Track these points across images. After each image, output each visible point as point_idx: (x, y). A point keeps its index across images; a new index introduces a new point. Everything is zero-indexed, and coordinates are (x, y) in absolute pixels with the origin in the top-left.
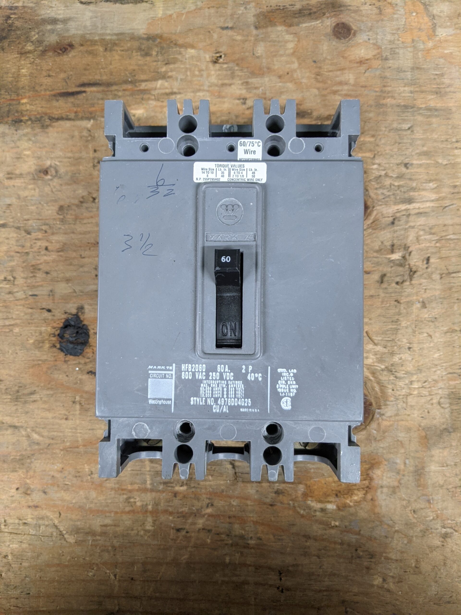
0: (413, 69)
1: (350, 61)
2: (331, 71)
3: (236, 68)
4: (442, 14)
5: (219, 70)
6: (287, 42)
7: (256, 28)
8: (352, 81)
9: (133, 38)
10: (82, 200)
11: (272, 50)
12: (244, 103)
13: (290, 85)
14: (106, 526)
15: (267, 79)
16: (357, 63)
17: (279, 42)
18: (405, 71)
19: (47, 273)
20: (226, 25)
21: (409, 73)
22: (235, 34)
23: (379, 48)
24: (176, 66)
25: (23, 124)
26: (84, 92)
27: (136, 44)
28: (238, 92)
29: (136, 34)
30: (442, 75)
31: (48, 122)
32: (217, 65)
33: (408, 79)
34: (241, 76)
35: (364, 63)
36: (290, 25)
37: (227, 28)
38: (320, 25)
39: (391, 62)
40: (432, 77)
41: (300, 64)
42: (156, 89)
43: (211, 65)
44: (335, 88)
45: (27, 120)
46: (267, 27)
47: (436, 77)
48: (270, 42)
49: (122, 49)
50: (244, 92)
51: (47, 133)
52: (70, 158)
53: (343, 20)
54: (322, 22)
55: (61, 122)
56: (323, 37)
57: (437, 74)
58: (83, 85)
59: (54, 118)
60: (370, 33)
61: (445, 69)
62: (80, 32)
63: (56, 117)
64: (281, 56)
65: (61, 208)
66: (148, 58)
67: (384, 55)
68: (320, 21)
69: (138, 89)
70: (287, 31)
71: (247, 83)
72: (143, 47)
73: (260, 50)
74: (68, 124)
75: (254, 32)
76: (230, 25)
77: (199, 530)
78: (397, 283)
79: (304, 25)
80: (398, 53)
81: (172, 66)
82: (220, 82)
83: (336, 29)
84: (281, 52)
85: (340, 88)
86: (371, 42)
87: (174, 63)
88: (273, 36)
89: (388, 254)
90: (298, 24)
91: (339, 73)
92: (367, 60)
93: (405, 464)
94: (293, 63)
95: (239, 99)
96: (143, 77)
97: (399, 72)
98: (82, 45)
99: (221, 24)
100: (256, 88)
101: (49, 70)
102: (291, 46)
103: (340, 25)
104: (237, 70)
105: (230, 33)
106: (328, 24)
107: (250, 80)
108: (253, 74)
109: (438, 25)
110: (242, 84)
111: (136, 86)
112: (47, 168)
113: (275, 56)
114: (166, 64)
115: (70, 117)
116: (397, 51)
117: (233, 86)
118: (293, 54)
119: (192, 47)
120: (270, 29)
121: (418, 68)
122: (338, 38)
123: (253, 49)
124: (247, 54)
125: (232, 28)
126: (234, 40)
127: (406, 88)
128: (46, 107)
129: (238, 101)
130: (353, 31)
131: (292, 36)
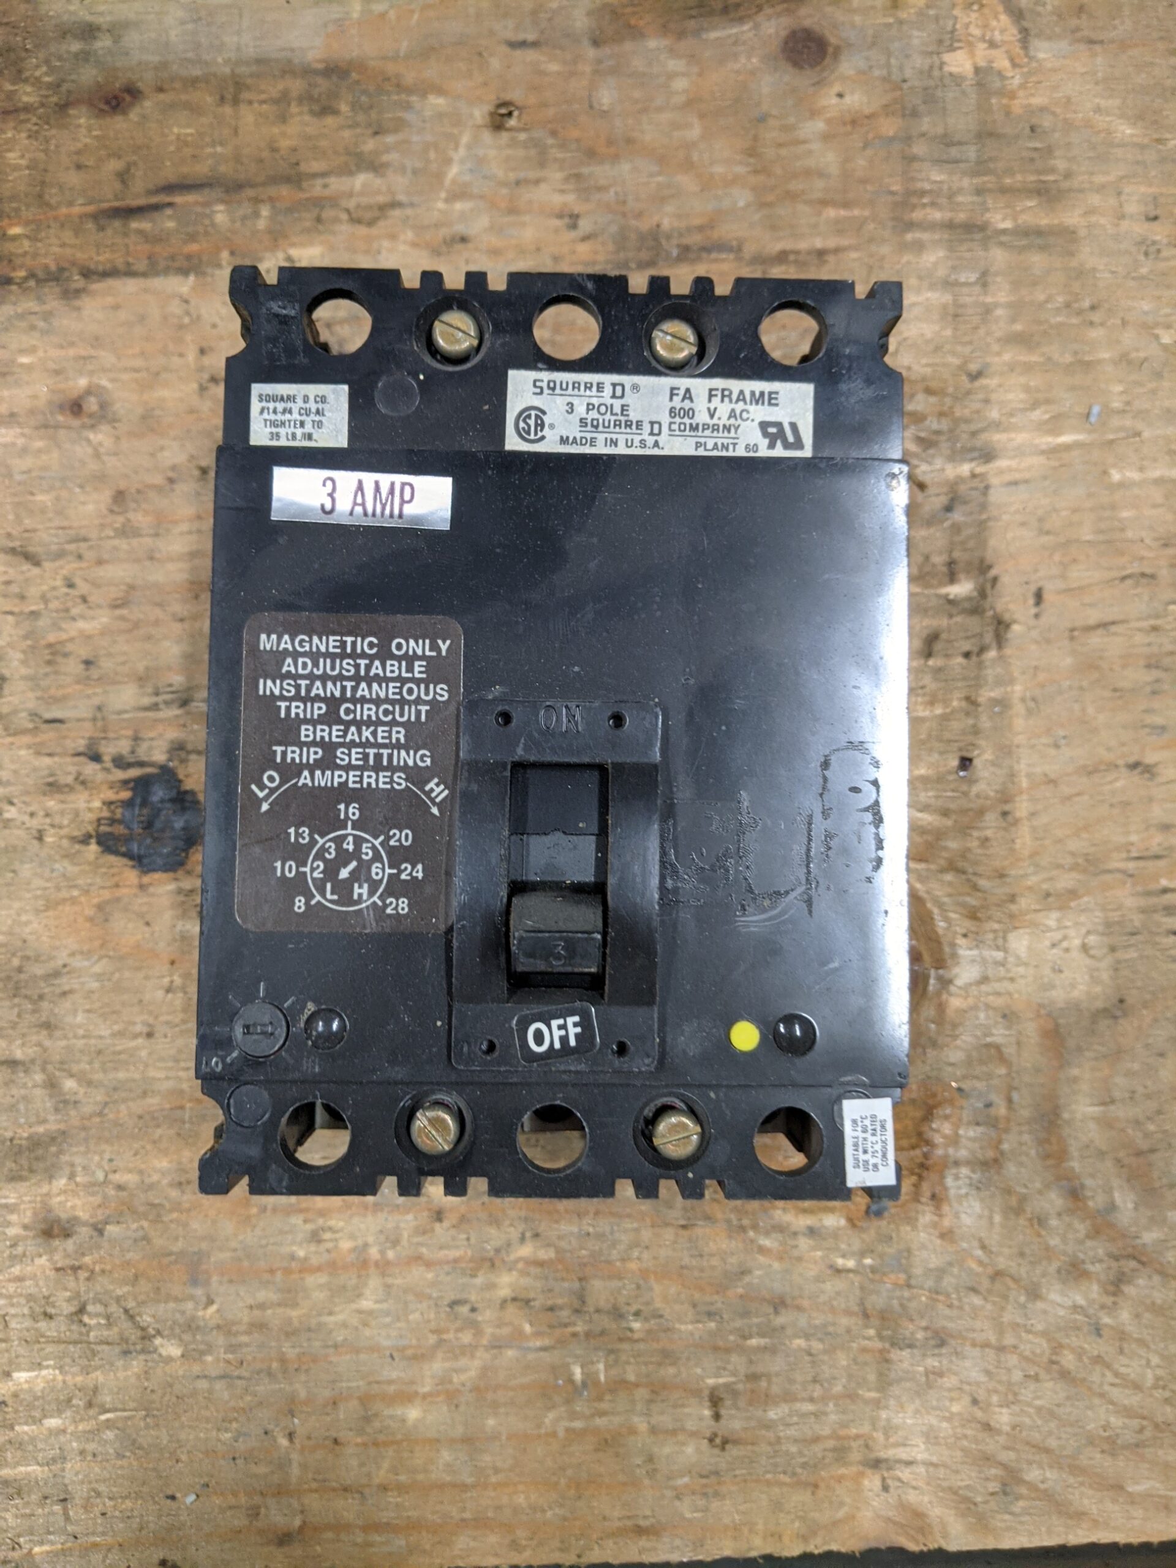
0: (979, 136)
1: (829, 121)
2: (781, 145)
3: (550, 141)
4: (1040, 8)
5: (509, 146)
6: (671, 76)
7: (596, 43)
8: (833, 170)
9: (288, 69)
10: (171, 474)
11: (637, 96)
13: (685, 181)
14: (262, 1306)
15: (625, 167)
16: (846, 124)
17: (653, 76)
18: (960, 143)
19: (88, 663)
20: (521, 37)
21: (970, 147)
22: (542, 58)
23: (896, 87)
24: (400, 136)
25: (14, 288)
26: (170, 205)
27: (296, 86)
28: (558, 199)
29: (296, 61)
30: (1049, 151)
31: (78, 282)
32: (505, 135)
33: (969, 161)
34: (563, 161)
35: (861, 125)
36: (681, 35)
37: (523, 44)
38: (751, 34)
39: (926, 120)
40: (1024, 154)
41: (705, 129)
42: (351, 195)
43: (487, 136)
44: (795, 186)
45: (26, 279)
46: (621, 40)
47: (1035, 155)
48: (630, 76)
49: (263, 97)
50: (570, 198)
51: (79, 309)
52: (136, 370)
53: (807, 23)
54: (755, 28)
55: (111, 282)
56: (758, 65)
57: (1036, 149)
58: (170, 188)
59: (95, 273)
60: (872, 53)
61: (1056, 136)
62: (155, 59)
63: (100, 268)
64: (660, 110)
65: (120, 496)
66: (330, 120)
67: (909, 105)
68: (751, 25)
69: (307, 195)
70: (671, 50)
71: (578, 177)
72: (316, 92)
73: (606, 97)
74: (130, 286)
75: (591, 53)
76: (531, 37)
77: (504, 1302)
78: (967, 655)
79: (713, 35)
80: (943, 100)
81: (390, 139)
82: (512, 176)
83: (791, 45)
84: (659, 102)
85: (805, 185)
86: (877, 73)
87: (396, 131)
88: (638, 63)
89: (942, 584)
90: (697, 33)
92: (868, 117)
93: (1010, 1101)
94: (689, 126)
95: (560, 216)
96: (316, 166)
97: (947, 145)
98: (161, 90)
99: (510, 35)
100: (600, 189)
101: (78, 153)
102: (680, 84)
103: (799, 34)
104: (552, 146)
105: (531, 55)
106: (772, 31)
107: (585, 170)
108: (591, 154)
109: (1032, 33)
110: (567, 179)
111: (301, 189)
112: (81, 397)
113: (645, 110)
114: (376, 133)
115: (134, 268)
116: (940, 93)
117: (543, 186)
118: (689, 104)
119: (440, 91)
120: (628, 46)
121: (991, 134)
122: (797, 64)
123: (590, 96)
124: (576, 106)
126: (542, 73)
127: (966, 184)
128: (72, 246)
129: (557, 222)
130: (830, 50)
131: (683, 62)
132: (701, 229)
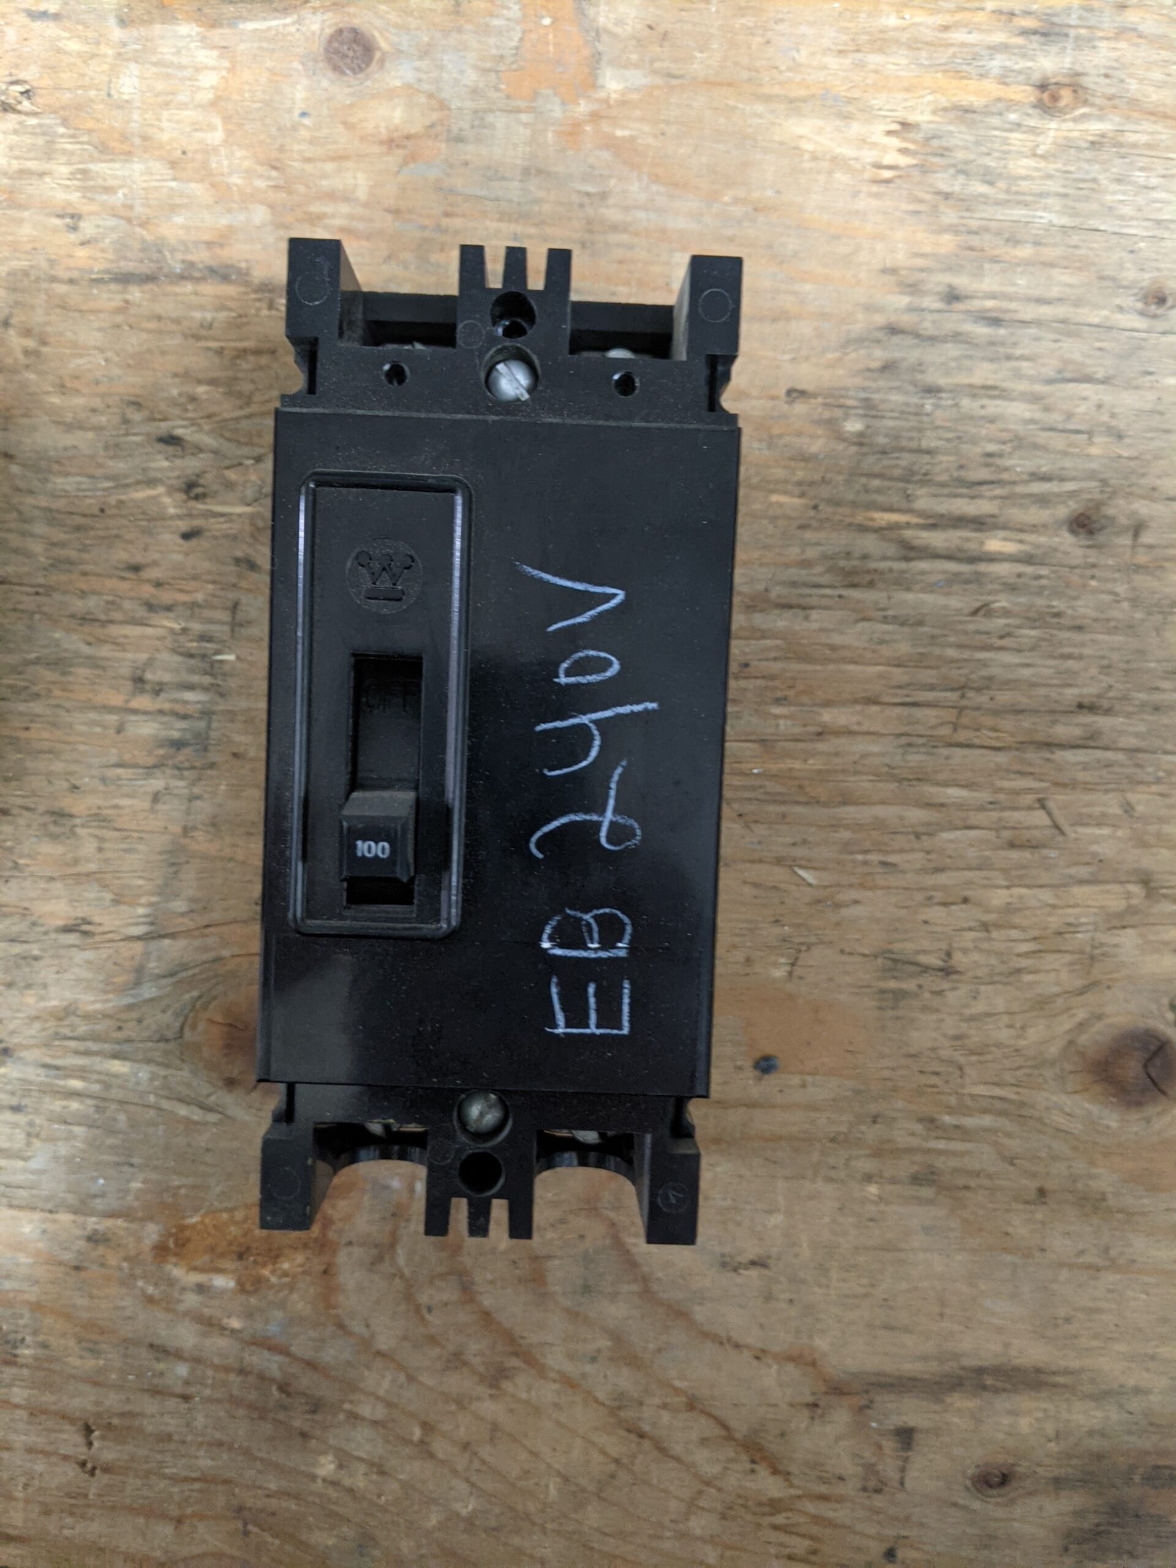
0: (526, 172)
1: (363, 139)
2: (308, 160)
3: (61, 130)
4: (618, 30)
5: (16, 132)
6: (199, 68)
7: (123, 22)
8: (362, 194)
11: (160, 86)
12: (74, 229)
13: (197, 189)
15: (137, 167)
16: (382, 143)
17: (181, 67)
20: (42, 7)
21: (516, 184)
22: (63, 34)
23: (443, 106)
28: (61, 196)
30: (603, 197)
32: (12, 120)
33: (510, 201)
34: (72, 153)
35: (398, 146)
36: (214, 24)
37: (44, 15)
38: (293, 29)
39: (470, 148)
40: (575, 198)
41: (229, 133)
44: (315, 208)
46: (151, 22)
47: (586, 200)
48: (154, 64)
50: (75, 197)
53: (356, 22)
54: (299, 22)
56: (296, 65)
57: (588, 194)
60: (424, 64)
61: (613, 182)
64: (183, 106)
67: (455, 130)
68: (295, 17)
70: (203, 39)
71: (85, 173)
73: (126, 85)
75: (117, 33)
76: (53, 9)
79: (250, 26)
80: (492, 126)
82: (15, 165)
83: (336, 45)
84: (182, 98)
85: (328, 209)
86: (424, 88)
88: (165, 50)
90: (232, 22)
91: (329, 167)
92: (408, 137)
94: (211, 128)
95: (61, 216)
97: (489, 178)
99: (31, 4)
100: (109, 190)
102: (209, 79)
103: (346, 34)
104: (62, 136)
105: (51, 29)
106: (315, 27)
107: (91, 166)
108: (104, 150)
109: (605, 59)
110: (72, 176)
113: (166, 105)
116: (490, 118)
117: (47, 179)
118: (214, 103)
120: (158, 28)
121: (539, 172)
122: (336, 68)
123: (110, 82)
124: (92, 93)
125: (56, 17)
126: (59, 51)
127: (503, 226)
129: (57, 222)
130: (378, 55)
131: (215, 53)
132: (209, 244)
